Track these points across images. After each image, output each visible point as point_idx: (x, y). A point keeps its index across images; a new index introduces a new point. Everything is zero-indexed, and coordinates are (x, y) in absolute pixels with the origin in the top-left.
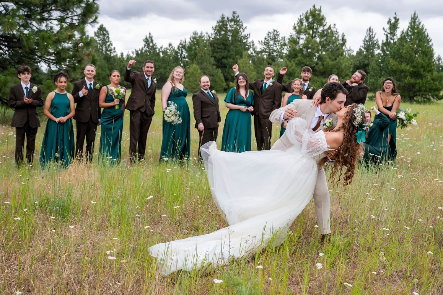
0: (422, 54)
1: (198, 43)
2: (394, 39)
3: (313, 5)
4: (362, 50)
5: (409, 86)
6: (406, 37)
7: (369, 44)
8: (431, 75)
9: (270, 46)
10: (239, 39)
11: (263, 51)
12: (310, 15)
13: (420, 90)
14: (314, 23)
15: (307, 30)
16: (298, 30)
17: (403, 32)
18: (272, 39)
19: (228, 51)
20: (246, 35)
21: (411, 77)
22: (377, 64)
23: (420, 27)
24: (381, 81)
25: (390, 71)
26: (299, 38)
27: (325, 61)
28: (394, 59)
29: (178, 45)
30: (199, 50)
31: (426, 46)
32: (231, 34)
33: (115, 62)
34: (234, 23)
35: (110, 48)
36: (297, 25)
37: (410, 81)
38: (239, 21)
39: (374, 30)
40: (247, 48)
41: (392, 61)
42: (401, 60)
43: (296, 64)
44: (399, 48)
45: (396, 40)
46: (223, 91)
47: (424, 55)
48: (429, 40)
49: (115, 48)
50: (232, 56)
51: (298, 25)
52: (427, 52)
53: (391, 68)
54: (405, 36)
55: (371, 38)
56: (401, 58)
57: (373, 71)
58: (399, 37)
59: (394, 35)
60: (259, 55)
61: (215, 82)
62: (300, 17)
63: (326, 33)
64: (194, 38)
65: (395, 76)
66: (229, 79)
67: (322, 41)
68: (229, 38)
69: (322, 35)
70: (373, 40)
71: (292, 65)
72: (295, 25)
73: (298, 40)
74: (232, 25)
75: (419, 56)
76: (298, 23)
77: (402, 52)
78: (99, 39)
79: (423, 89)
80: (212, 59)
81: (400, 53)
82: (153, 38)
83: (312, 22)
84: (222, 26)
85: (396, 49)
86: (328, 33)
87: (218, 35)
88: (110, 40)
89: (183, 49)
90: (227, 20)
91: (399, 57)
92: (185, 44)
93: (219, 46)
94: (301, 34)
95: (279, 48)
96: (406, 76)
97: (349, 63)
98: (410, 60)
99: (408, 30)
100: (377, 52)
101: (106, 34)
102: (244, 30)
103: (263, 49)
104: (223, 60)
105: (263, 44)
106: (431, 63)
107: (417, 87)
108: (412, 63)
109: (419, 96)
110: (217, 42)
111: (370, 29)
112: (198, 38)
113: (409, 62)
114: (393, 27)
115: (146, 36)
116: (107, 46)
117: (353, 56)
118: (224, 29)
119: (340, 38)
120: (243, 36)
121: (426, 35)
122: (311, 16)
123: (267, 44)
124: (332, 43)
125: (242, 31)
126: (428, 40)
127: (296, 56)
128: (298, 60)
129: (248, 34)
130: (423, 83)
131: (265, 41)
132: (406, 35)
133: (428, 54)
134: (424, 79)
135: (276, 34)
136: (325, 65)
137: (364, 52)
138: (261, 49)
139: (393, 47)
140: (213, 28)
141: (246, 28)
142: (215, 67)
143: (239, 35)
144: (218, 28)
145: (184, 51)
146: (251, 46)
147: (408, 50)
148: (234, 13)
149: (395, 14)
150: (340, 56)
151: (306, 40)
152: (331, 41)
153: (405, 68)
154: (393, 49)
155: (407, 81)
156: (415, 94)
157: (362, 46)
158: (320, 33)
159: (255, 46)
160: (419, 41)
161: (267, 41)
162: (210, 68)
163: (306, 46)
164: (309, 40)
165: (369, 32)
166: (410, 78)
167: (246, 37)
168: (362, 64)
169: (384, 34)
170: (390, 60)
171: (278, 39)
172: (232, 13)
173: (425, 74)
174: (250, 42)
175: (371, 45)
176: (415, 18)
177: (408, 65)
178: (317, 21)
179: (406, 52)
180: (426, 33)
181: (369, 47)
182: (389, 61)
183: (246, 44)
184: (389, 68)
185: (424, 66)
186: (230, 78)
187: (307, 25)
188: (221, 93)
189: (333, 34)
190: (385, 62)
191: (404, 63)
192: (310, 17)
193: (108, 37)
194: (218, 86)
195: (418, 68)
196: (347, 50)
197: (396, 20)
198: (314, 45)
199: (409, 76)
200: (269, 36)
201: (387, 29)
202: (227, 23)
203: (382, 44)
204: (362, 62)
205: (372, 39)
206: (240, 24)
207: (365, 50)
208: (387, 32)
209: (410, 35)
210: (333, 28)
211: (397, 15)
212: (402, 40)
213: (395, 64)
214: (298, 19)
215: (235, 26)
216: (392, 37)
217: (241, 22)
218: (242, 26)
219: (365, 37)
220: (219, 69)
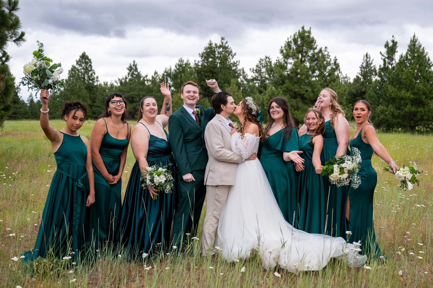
0: (424, 79)
1: (184, 71)
2: (392, 64)
3: (302, 26)
4: (359, 77)
5: (410, 115)
6: (406, 62)
7: (367, 71)
9: (262, 74)
10: (228, 66)
11: (254, 79)
12: (299, 37)
13: (422, 119)
14: (303, 46)
15: (296, 54)
16: (285, 54)
17: (402, 56)
18: (264, 67)
20: (236, 62)
21: (412, 105)
22: (374, 91)
23: (421, 51)
24: (379, 109)
25: (388, 98)
26: (286, 63)
27: (316, 88)
28: (393, 85)
29: (163, 73)
30: (184, 78)
31: (427, 70)
32: (220, 61)
33: (98, 91)
34: (223, 49)
35: (92, 77)
36: (284, 49)
37: (411, 109)
38: (227, 48)
39: (370, 56)
40: (236, 76)
41: (390, 88)
42: (400, 86)
43: (284, 91)
44: (398, 74)
45: (395, 65)
47: (425, 80)
49: (97, 77)
51: (286, 48)
53: (390, 95)
54: (404, 60)
55: (368, 64)
56: (400, 84)
57: (370, 99)
58: (397, 61)
59: (393, 59)
60: (251, 84)
62: (288, 39)
63: (317, 57)
64: (180, 65)
65: (394, 104)
67: (313, 66)
68: (217, 65)
69: (313, 59)
71: (279, 93)
72: (282, 49)
73: (285, 65)
74: (220, 52)
75: (420, 82)
76: (286, 46)
77: (402, 77)
78: (81, 67)
79: (426, 117)
81: (399, 78)
82: (138, 67)
83: (301, 45)
84: (210, 53)
85: (395, 75)
86: (319, 57)
87: (205, 62)
88: (93, 69)
89: (168, 77)
90: (215, 47)
91: (398, 84)
92: (170, 72)
93: (206, 74)
94: (288, 58)
96: (406, 104)
97: (342, 90)
98: (411, 87)
99: (407, 53)
100: (375, 78)
101: (89, 62)
102: (233, 56)
103: (254, 76)
105: (255, 72)
107: (419, 116)
108: (412, 89)
109: (421, 125)
110: (204, 70)
111: (367, 55)
112: (184, 66)
113: (410, 89)
114: (391, 51)
115: (130, 64)
116: (90, 75)
117: (350, 83)
118: (212, 56)
119: (332, 62)
120: (232, 63)
121: (428, 58)
122: (300, 38)
123: (258, 71)
124: (323, 68)
125: (231, 58)
126: (429, 64)
127: (283, 82)
128: (285, 87)
129: (237, 61)
130: (425, 111)
131: (257, 68)
132: (405, 59)
133: (429, 80)
134: (426, 106)
135: (269, 62)
137: (361, 79)
138: (252, 76)
139: (391, 73)
140: (199, 55)
141: (235, 54)
143: (228, 62)
144: (205, 55)
145: (169, 79)
146: (242, 74)
147: (408, 75)
149: (393, 37)
150: (332, 82)
151: (295, 65)
152: (322, 65)
153: (405, 95)
154: (392, 75)
155: (408, 110)
156: (417, 124)
157: (359, 73)
158: (310, 56)
159: (245, 74)
160: (420, 66)
161: (259, 69)
163: (294, 71)
164: (297, 64)
165: (366, 58)
166: (410, 106)
167: (235, 64)
168: (359, 92)
169: (382, 58)
170: (388, 86)
172: (221, 39)
173: (427, 101)
174: (240, 70)
175: (368, 72)
176: (415, 40)
177: (408, 92)
178: (306, 44)
179: (406, 77)
180: (427, 57)
181: (366, 73)
182: (388, 88)
183: (235, 71)
184: (388, 95)
185: (426, 92)
187: (295, 48)
189: (325, 58)
190: (383, 89)
191: (404, 89)
192: (299, 40)
193: (90, 65)
195: (420, 95)
196: (343, 78)
197: (394, 43)
198: (303, 70)
199: (409, 104)
200: (261, 63)
201: (384, 53)
202: (215, 49)
203: (379, 69)
204: (359, 89)
205: (369, 66)
206: (229, 51)
207: (362, 77)
208: (384, 56)
209: (410, 59)
210: (324, 51)
211: (395, 38)
212: (401, 65)
213: (394, 91)
214: (286, 42)
215: (223, 53)
216: (390, 62)
217: (230, 49)
218: (231, 52)
219: (362, 64)
220: (206, 98)
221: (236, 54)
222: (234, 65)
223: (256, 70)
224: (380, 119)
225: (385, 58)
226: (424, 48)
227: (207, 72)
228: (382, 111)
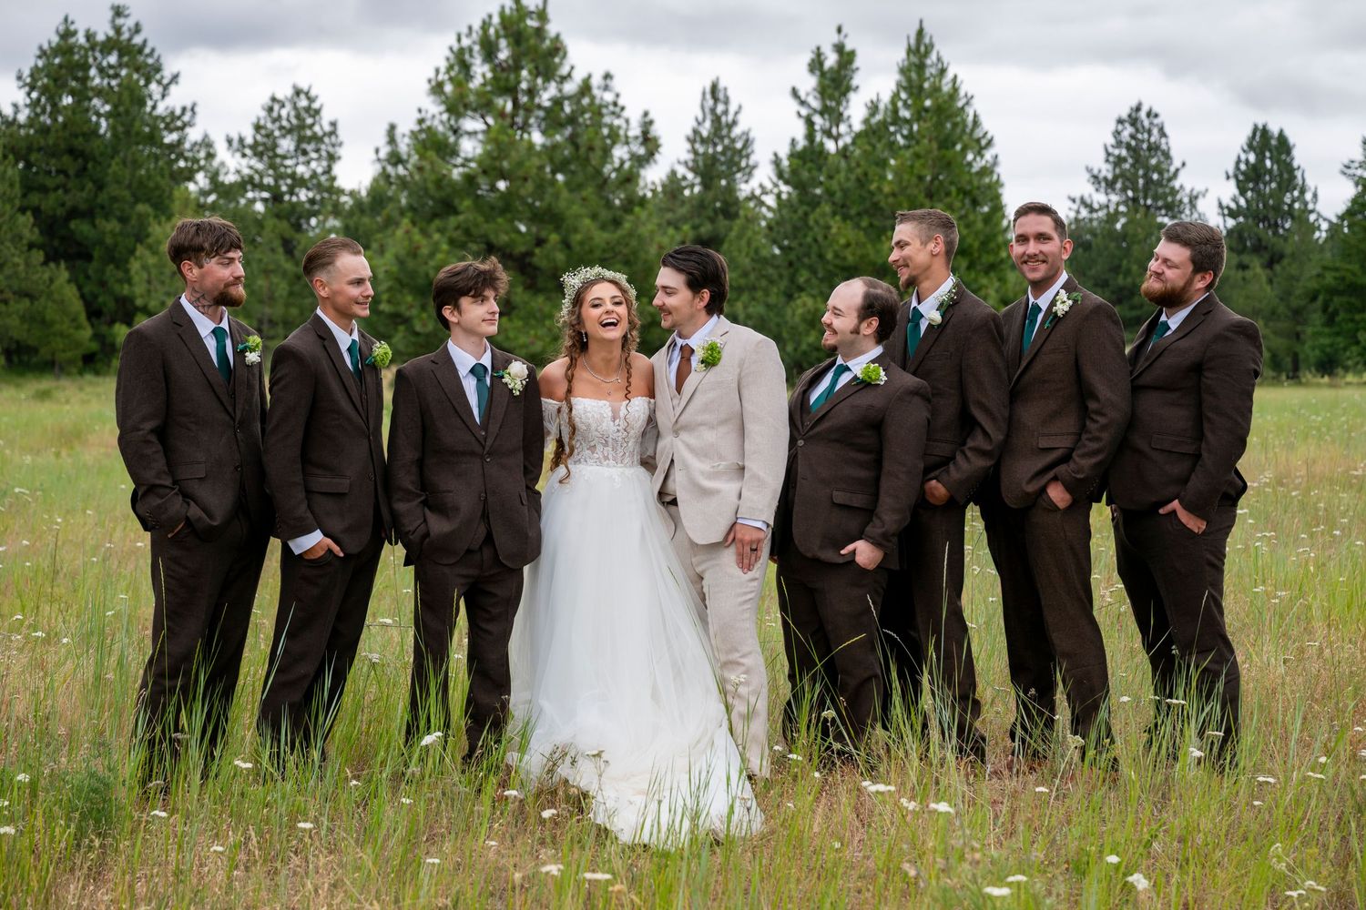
2: (839, 135)
4: (682, 178)
6: (892, 129)
7: (715, 152)
8: (997, 284)
9: (278, 160)
10: (147, 129)
11: (247, 183)
12: (502, 32)
14: (517, 68)
15: (493, 98)
16: (449, 95)
17: (874, 108)
18: (290, 131)
19: (94, 182)
20: (178, 112)
23: (946, 88)
24: (800, 311)
25: (831, 268)
26: (455, 132)
27: (576, 230)
28: (845, 218)
32: (108, 108)
34: (120, 56)
36: (446, 77)
38: (140, 50)
39: (730, 93)
40: (181, 169)
41: (839, 228)
42: (876, 223)
44: (866, 174)
45: (848, 140)
46: (80, 364)
48: (983, 142)
50: (116, 206)
51: (453, 74)
52: (978, 188)
53: (837, 255)
54: (884, 125)
55: (721, 127)
56: (874, 215)
58: (858, 126)
59: (840, 117)
61: (44, 323)
62: (459, 40)
63: (573, 111)
66: (105, 310)
67: (558, 144)
68: (98, 124)
69: (553, 119)
70: (729, 136)
71: (436, 249)
72: (440, 77)
73: (452, 139)
74: (110, 66)
76: (450, 68)
77: (880, 189)
80: (26, 220)
83: (511, 62)
84: (63, 71)
85: (853, 177)
86: (581, 111)
87: (44, 111)
90: (87, 45)
91: (866, 212)
93: (54, 163)
94: (464, 115)
95: (320, 170)
99: (896, 96)
102: (166, 88)
103: (246, 171)
104: (73, 225)
105: (248, 151)
106: (995, 236)
110: (42, 142)
111: (714, 88)
114: (833, 85)
118: (74, 84)
119: (635, 131)
120: (163, 119)
121: (970, 118)
122: (506, 37)
123: (263, 148)
124: (599, 152)
125: (157, 96)
126: (978, 141)
127: (448, 208)
128: (457, 228)
129: (184, 109)
131: (259, 138)
132: (889, 120)
133: (980, 198)
135: (308, 109)
136: (577, 248)
137: (692, 185)
138: (239, 172)
139: (836, 171)
140: (19, 78)
141: (175, 78)
142: (38, 256)
143: (144, 110)
144: (45, 80)
146: (202, 163)
147: (901, 180)
148: (118, 12)
149: (839, 30)
151: (490, 140)
152: (594, 141)
157: (686, 163)
158: (545, 109)
159: (215, 163)
160: (943, 146)
161: (266, 140)
162: (16, 260)
163: (491, 167)
164: (501, 138)
165: (710, 102)
167: (175, 121)
169: (799, 114)
170: (832, 223)
171: (317, 128)
172: (110, 14)
174: (195, 144)
175: (723, 159)
176: (922, 49)
178: (532, 60)
179: (896, 189)
180: (969, 112)
181: (713, 164)
182: (828, 228)
183: (177, 152)
184: (830, 256)
186: (111, 305)
187: (488, 75)
188: (69, 374)
189: (603, 117)
190: (811, 234)
192: (503, 43)
194: (59, 343)
197: (845, 58)
198: (527, 164)
200: (275, 114)
201: (808, 94)
202: (86, 57)
205: (724, 132)
206: (147, 65)
207: (698, 180)
208: (809, 106)
209: (906, 121)
210: (599, 88)
211: (846, 36)
212: (874, 141)
213: (853, 242)
214: (451, 49)
215: (124, 72)
216: (831, 127)
217: (151, 54)
218: (158, 69)
219: (695, 124)
220: (58, 265)
221: (181, 80)
222: (172, 126)
223: (256, 143)
224: (804, 347)
225: (811, 111)
226: (956, 77)
227: (53, 153)
228: (809, 317)
